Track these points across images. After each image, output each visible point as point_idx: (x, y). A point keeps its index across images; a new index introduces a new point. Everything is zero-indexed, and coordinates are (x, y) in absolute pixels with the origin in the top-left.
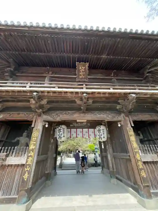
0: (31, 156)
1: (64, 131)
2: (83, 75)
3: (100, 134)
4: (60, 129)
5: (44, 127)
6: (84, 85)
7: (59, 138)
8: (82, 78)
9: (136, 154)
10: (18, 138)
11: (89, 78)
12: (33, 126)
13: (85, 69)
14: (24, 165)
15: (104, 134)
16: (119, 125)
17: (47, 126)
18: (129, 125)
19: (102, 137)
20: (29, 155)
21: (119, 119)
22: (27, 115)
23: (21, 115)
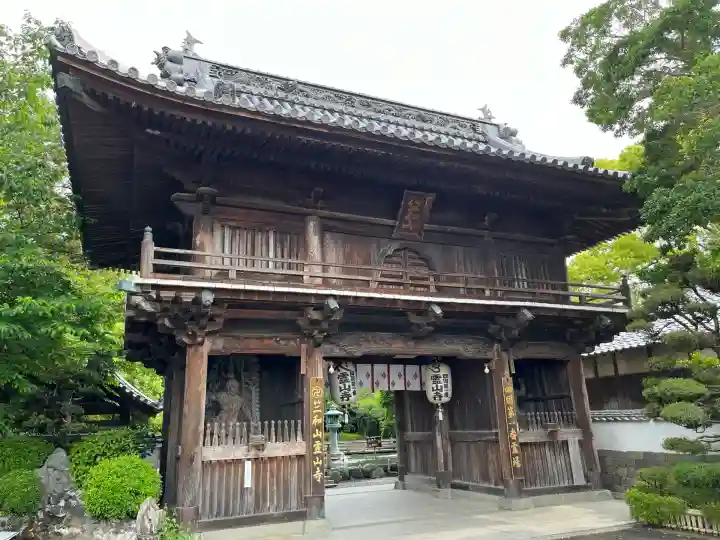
0: (318, 439)
2: (413, 221)
4: (343, 375)
6: (432, 279)
8: (408, 230)
9: (510, 430)
12: (303, 372)
13: (421, 207)
15: (446, 386)
16: (487, 370)
17: (332, 370)
18: (507, 372)
19: (443, 393)
20: (315, 436)
21: (489, 355)
22: (282, 342)
23: (266, 342)
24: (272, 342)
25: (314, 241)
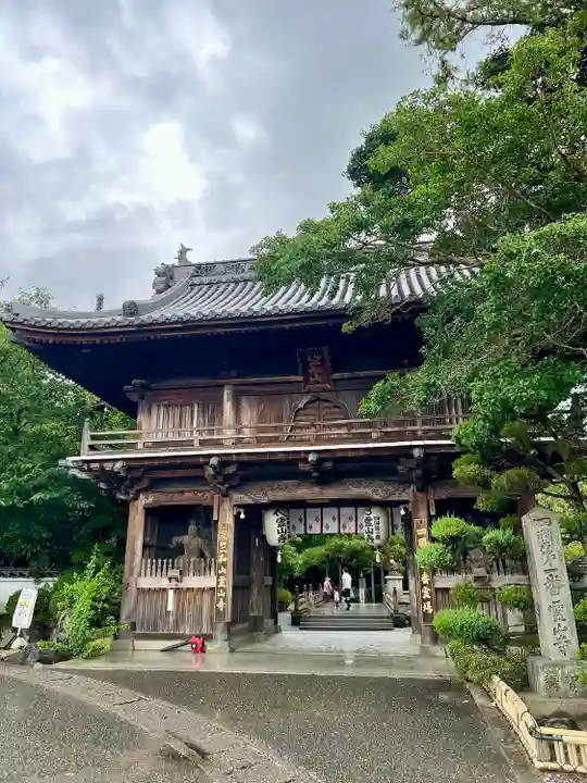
0: (222, 574)
2: (319, 374)
5: (237, 517)
8: (316, 382)
10: (180, 539)
11: (334, 381)
12: (215, 518)
13: (322, 360)
14: (213, 589)
16: (403, 512)
17: (242, 516)
19: (374, 536)
20: (220, 572)
21: (404, 497)
22: (199, 494)
23: (186, 494)
24: (190, 495)
25: (228, 406)
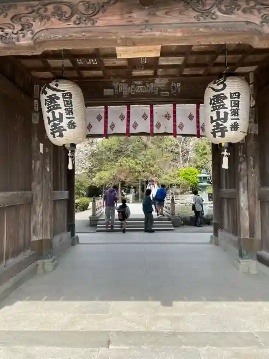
1: (69, 104)
3: (218, 113)
4: (52, 99)
7: (53, 134)
